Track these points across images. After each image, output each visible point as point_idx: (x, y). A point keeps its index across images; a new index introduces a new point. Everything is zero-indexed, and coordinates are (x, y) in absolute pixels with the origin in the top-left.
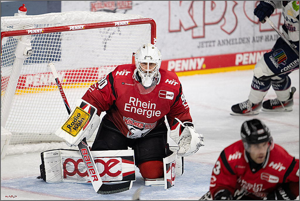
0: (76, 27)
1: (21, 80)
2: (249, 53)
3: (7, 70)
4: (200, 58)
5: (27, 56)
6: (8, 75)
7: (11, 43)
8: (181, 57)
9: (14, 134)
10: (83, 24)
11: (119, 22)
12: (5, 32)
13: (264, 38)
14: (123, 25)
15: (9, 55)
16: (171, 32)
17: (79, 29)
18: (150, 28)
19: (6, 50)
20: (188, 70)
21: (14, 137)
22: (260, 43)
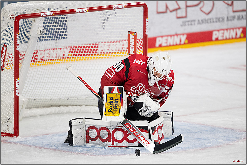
0: (81, 10)
1: (35, 55)
2: (224, 30)
3: (23, 46)
4: (183, 34)
5: (40, 35)
6: (24, 51)
7: (26, 24)
8: (166, 34)
9: (30, 100)
10: (87, 8)
11: (117, 5)
12: (21, 15)
13: (236, 17)
14: (120, 8)
15: (25, 34)
16: (158, 13)
17: (84, 12)
18: (143, 10)
19: (22, 30)
20: (173, 45)
21: (29, 102)
22: (233, 22)
